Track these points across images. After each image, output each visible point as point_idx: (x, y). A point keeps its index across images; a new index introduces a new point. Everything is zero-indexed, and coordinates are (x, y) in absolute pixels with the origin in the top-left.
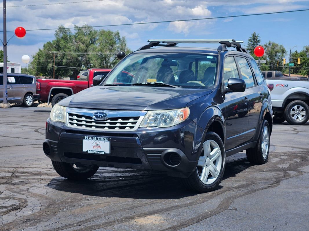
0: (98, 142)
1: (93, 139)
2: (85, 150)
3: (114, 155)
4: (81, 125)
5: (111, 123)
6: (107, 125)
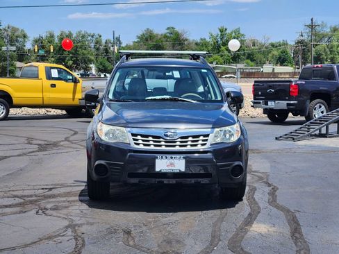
0: (172, 161)
1: (167, 158)
4: (149, 145)
5: (181, 142)
6: (178, 143)
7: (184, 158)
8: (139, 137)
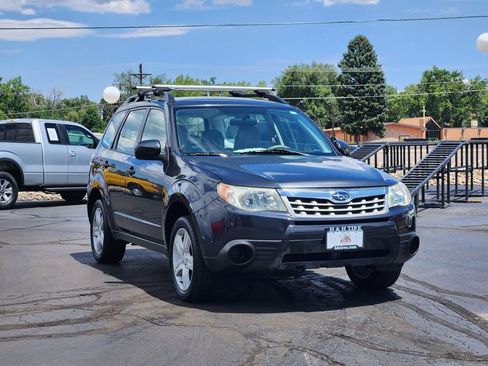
0: (347, 233)
1: (341, 229)
2: (329, 246)
3: (369, 248)
5: (354, 206)
6: (350, 208)
7: (362, 228)
8: (299, 202)
